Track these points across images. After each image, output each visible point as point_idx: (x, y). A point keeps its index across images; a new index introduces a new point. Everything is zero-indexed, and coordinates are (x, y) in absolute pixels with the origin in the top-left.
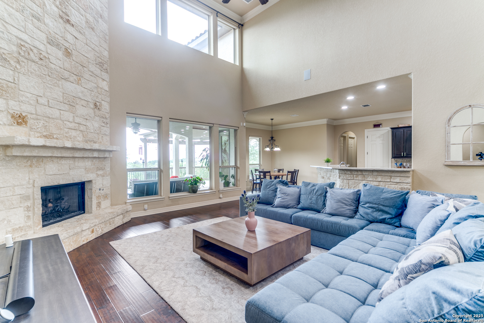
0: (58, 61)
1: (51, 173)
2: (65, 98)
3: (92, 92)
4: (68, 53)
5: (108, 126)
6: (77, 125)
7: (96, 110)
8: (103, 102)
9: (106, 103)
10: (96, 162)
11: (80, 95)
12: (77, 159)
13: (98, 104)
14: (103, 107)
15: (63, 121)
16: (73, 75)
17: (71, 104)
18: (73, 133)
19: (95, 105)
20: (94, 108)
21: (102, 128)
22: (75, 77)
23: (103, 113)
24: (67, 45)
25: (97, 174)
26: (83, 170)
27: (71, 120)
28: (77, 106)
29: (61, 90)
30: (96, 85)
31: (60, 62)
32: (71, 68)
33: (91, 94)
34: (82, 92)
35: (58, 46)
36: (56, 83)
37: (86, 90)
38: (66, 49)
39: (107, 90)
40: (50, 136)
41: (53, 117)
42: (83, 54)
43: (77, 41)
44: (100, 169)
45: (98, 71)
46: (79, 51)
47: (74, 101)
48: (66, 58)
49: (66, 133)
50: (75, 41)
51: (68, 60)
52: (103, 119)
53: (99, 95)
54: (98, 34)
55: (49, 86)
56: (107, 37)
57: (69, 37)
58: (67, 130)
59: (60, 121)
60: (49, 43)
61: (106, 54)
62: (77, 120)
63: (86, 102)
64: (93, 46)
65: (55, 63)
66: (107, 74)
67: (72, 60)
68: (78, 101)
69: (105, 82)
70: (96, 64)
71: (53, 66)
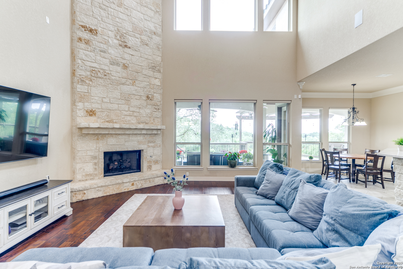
0: (117, 73)
1: (111, 144)
2: (122, 96)
3: (145, 89)
4: (125, 67)
5: (160, 111)
6: (132, 112)
7: (148, 101)
8: (155, 94)
9: (158, 94)
10: (148, 137)
11: (134, 92)
12: (131, 135)
13: (150, 96)
14: (155, 98)
15: (121, 111)
16: (129, 80)
17: (127, 99)
18: (128, 118)
19: (148, 97)
20: (147, 100)
21: (154, 113)
22: (130, 81)
23: (154, 102)
24: (124, 62)
25: (148, 145)
26: (136, 142)
27: (127, 109)
28: (132, 100)
29: (119, 91)
30: (148, 83)
31: (119, 74)
32: (128, 76)
33: (144, 90)
34: (136, 90)
35: (118, 64)
36: (116, 88)
37: (139, 88)
38: (124, 65)
39: (160, 85)
40: (111, 121)
41: (113, 109)
42: (138, 64)
43: (133, 57)
44: (151, 142)
45: (151, 73)
46: (135, 63)
47: (129, 97)
48: (123, 70)
49: (123, 118)
50: (132, 57)
51: (125, 71)
52: (155, 107)
53: (151, 90)
54: (151, 47)
55: (111, 90)
56: (160, 47)
57: (126, 56)
58: (123, 116)
59: (118, 111)
60: (111, 64)
61: (159, 59)
62: (132, 109)
63: (139, 96)
64: (146, 57)
65: (115, 75)
66: (159, 73)
67: (128, 71)
68: (132, 96)
69: (157, 80)
70: (149, 68)
71: (113, 78)
